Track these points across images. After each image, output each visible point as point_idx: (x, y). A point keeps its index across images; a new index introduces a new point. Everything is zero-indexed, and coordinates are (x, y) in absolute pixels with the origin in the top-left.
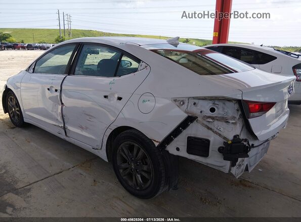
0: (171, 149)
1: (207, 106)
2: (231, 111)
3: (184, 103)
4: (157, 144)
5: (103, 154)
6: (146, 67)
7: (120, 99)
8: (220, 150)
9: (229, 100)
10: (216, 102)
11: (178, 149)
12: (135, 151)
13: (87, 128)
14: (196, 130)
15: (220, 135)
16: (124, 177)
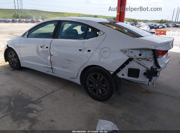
0: (119, 75)
2: (149, 55)
3: (126, 52)
4: (112, 73)
5: (78, 81)
6: (103, 34)
7: (89, 51)
8: (145, 74)
9: (148, 50)
10: (142, 51)
11: (123, 75)
12: (98, 78)
13: (67, 67)
14: (133, 65)
15: (145, 67)
16: (91, 92)
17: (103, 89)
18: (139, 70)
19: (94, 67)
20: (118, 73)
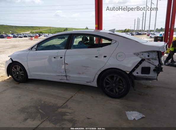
1: (146, 54)
2: (155, 55)
3: (139, 54)
4: (128, 73)
5: (95, 84)
6: (116, 42)
7: (105, 57)
8: (154, 70)
9: (154, 51)
10: (149, 53)
11: (137, 73)
12: (115, 78)
13: (83, 73)
14: (145, 64)
15: (154, 65)
16: (108, 92)
17: (120, 87)
18: (150, 67)
19: (111, 70)
20: (133, 72)
